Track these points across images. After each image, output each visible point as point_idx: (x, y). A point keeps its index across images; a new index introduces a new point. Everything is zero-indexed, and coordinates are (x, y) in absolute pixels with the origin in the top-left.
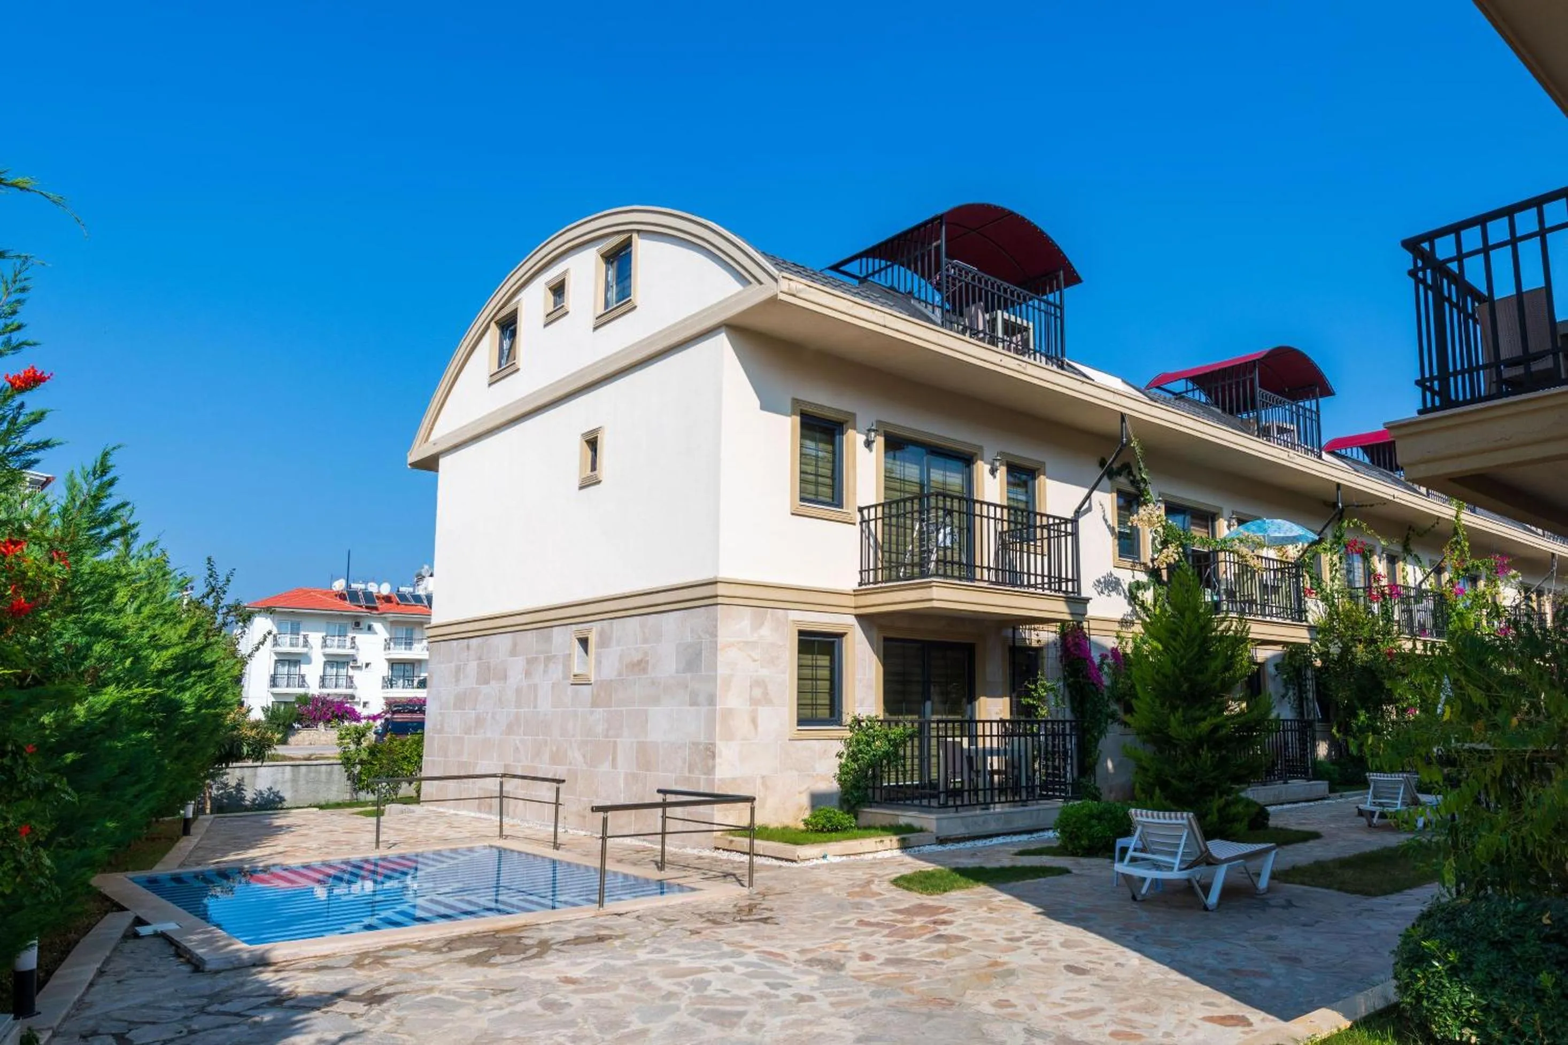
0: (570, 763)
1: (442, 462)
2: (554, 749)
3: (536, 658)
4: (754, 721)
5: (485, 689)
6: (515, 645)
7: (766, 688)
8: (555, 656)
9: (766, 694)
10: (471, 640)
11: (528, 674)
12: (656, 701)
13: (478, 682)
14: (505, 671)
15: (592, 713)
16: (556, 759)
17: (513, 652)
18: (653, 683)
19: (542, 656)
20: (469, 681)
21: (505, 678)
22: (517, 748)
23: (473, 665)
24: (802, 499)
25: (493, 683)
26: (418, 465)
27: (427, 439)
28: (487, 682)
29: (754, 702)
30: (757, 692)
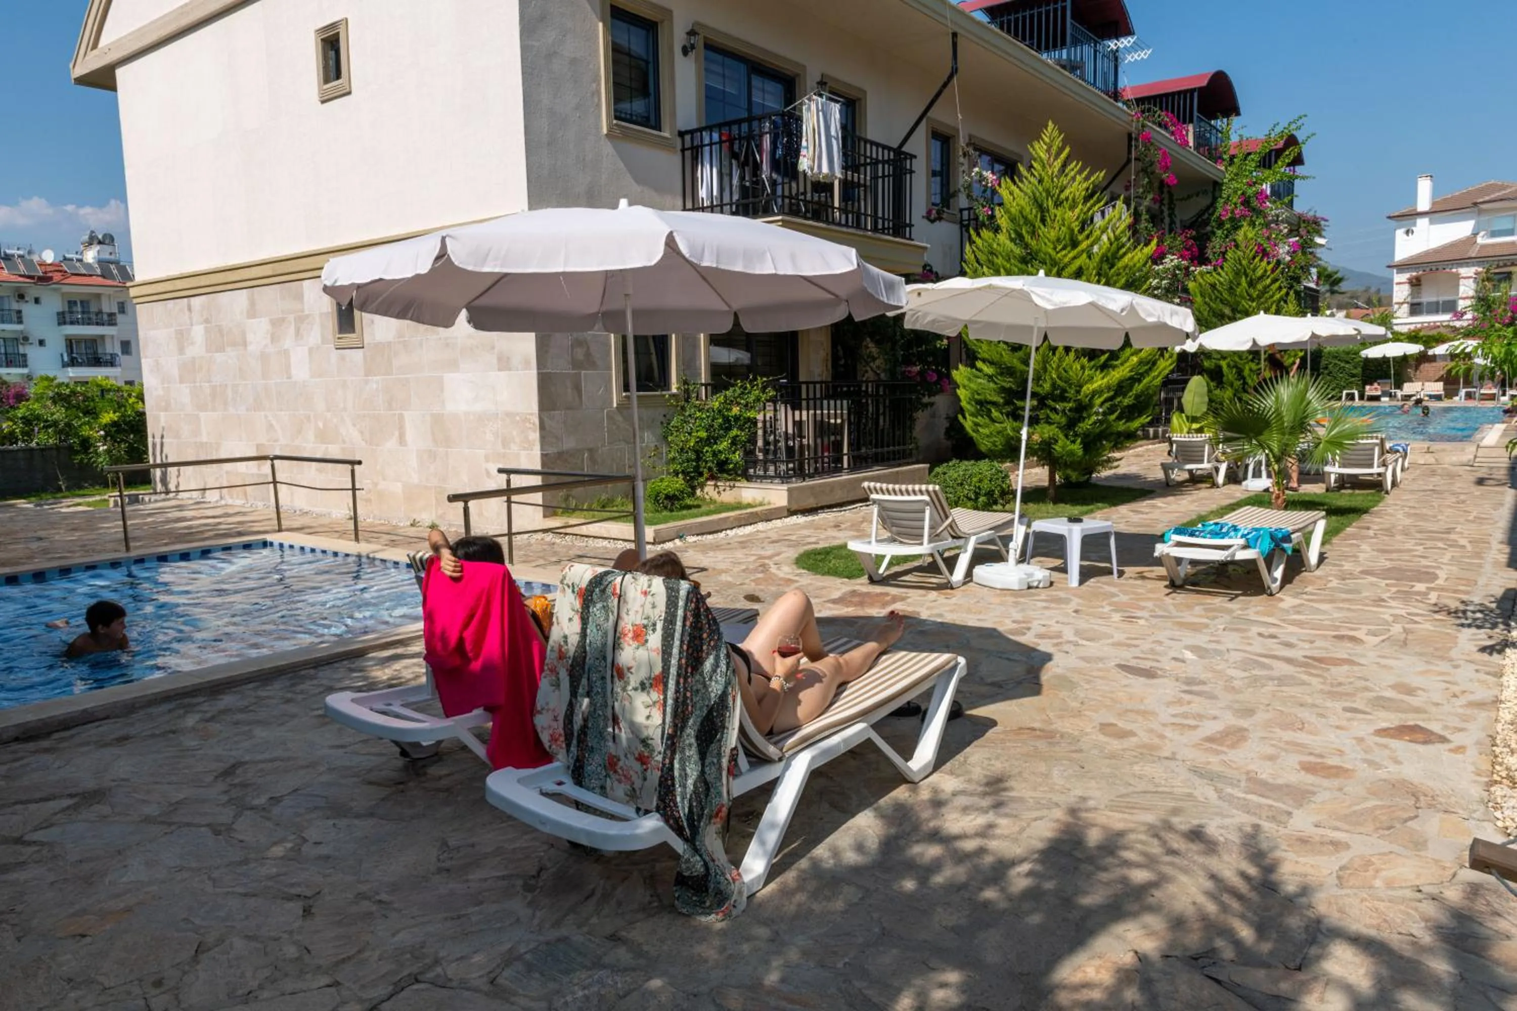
0: (344, 442)
1: (120, 73)
2: (321, 425)
3: (283, 320)
4: (578, 388)
5: (219, 357)
6: (252, 303)
7: (588, 348)
8: (308, 316)
9: (588, 355)
10: (192, 299)
11: (274, 338)
12: (453, 365)
13: (208, 351)
14: (244, 333)
15: (367, 382)
16: (322, 436)
17: (252, 312)
18: (447, 345)
19: (291, 317)
20: (197, 347)
21: (245, 344)
22: (271, 426)
23: (198, 332)
24: (616, 118)
25: (228, 349)
26: (85, 81)
27: (95, 46)
28: (221, 349)
29: (576, 364)
30: (580, 353)
